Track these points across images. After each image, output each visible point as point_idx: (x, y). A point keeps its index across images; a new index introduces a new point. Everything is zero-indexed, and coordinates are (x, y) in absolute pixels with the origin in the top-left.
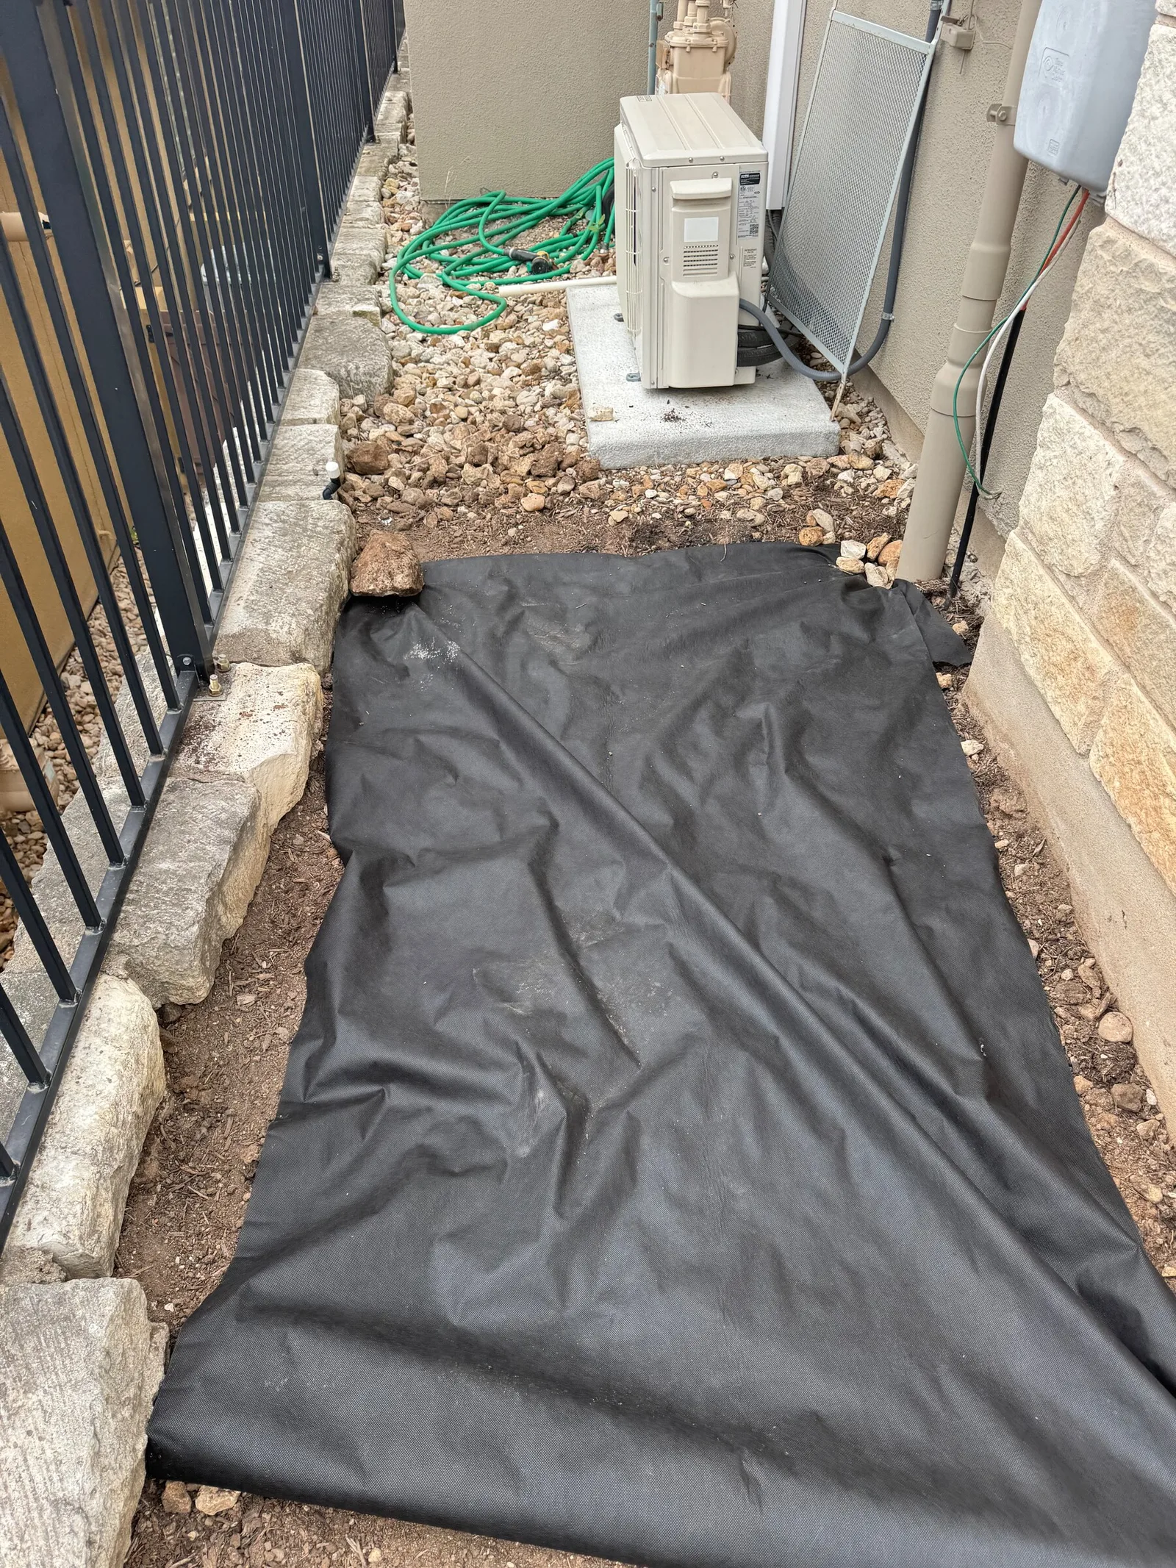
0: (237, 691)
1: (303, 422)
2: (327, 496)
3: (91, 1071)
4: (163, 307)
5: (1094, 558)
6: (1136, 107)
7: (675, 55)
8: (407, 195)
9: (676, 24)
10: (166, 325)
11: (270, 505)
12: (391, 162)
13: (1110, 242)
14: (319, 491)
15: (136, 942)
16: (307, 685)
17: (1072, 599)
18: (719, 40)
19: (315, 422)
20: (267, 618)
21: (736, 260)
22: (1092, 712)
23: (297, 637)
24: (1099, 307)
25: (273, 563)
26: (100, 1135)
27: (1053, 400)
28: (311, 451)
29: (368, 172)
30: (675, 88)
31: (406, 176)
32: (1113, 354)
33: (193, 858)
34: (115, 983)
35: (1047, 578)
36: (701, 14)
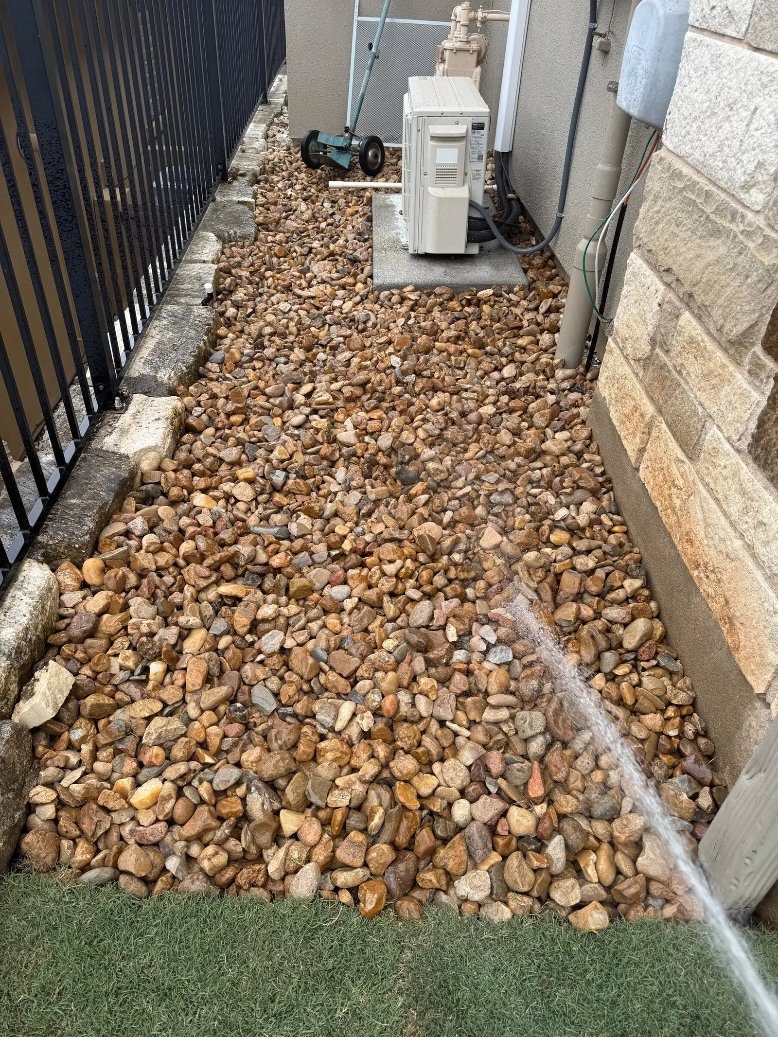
0: (132, 409)
1: (195, 262)
2: (205, 303)
3: (13, 610)
4: (129, 201)
5: (648, 348)
6: (678, 80)
7: (447, 54)
8: (284, 136)
9: (450, 36)
10: (131, 212)
11: (169, 307)
12: (276, 116)
13: (661, 159)
14: (200, 301)
15: (51, 542)
16: (175, 409)
17: (637, 375)
18: (474, 46)
19: (204, 262)
20: (156, 369)
21: (469, 176)
22: (642, 442)
23: (174, 382)
24: (657, 197)
25: (165, 340)
26: (14, 644)
27: (633, 255)
28: (199, 279)
29: (261, 121)
30: (446, 73)
31: (284, 125)
32: (661, 226)
33: (93, 498)
34: (35, 564)
35: (625, 364)
36: (464, 30)
